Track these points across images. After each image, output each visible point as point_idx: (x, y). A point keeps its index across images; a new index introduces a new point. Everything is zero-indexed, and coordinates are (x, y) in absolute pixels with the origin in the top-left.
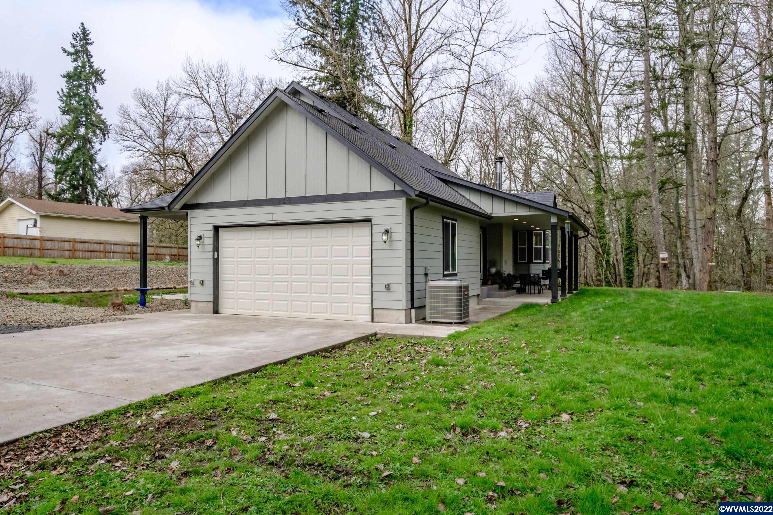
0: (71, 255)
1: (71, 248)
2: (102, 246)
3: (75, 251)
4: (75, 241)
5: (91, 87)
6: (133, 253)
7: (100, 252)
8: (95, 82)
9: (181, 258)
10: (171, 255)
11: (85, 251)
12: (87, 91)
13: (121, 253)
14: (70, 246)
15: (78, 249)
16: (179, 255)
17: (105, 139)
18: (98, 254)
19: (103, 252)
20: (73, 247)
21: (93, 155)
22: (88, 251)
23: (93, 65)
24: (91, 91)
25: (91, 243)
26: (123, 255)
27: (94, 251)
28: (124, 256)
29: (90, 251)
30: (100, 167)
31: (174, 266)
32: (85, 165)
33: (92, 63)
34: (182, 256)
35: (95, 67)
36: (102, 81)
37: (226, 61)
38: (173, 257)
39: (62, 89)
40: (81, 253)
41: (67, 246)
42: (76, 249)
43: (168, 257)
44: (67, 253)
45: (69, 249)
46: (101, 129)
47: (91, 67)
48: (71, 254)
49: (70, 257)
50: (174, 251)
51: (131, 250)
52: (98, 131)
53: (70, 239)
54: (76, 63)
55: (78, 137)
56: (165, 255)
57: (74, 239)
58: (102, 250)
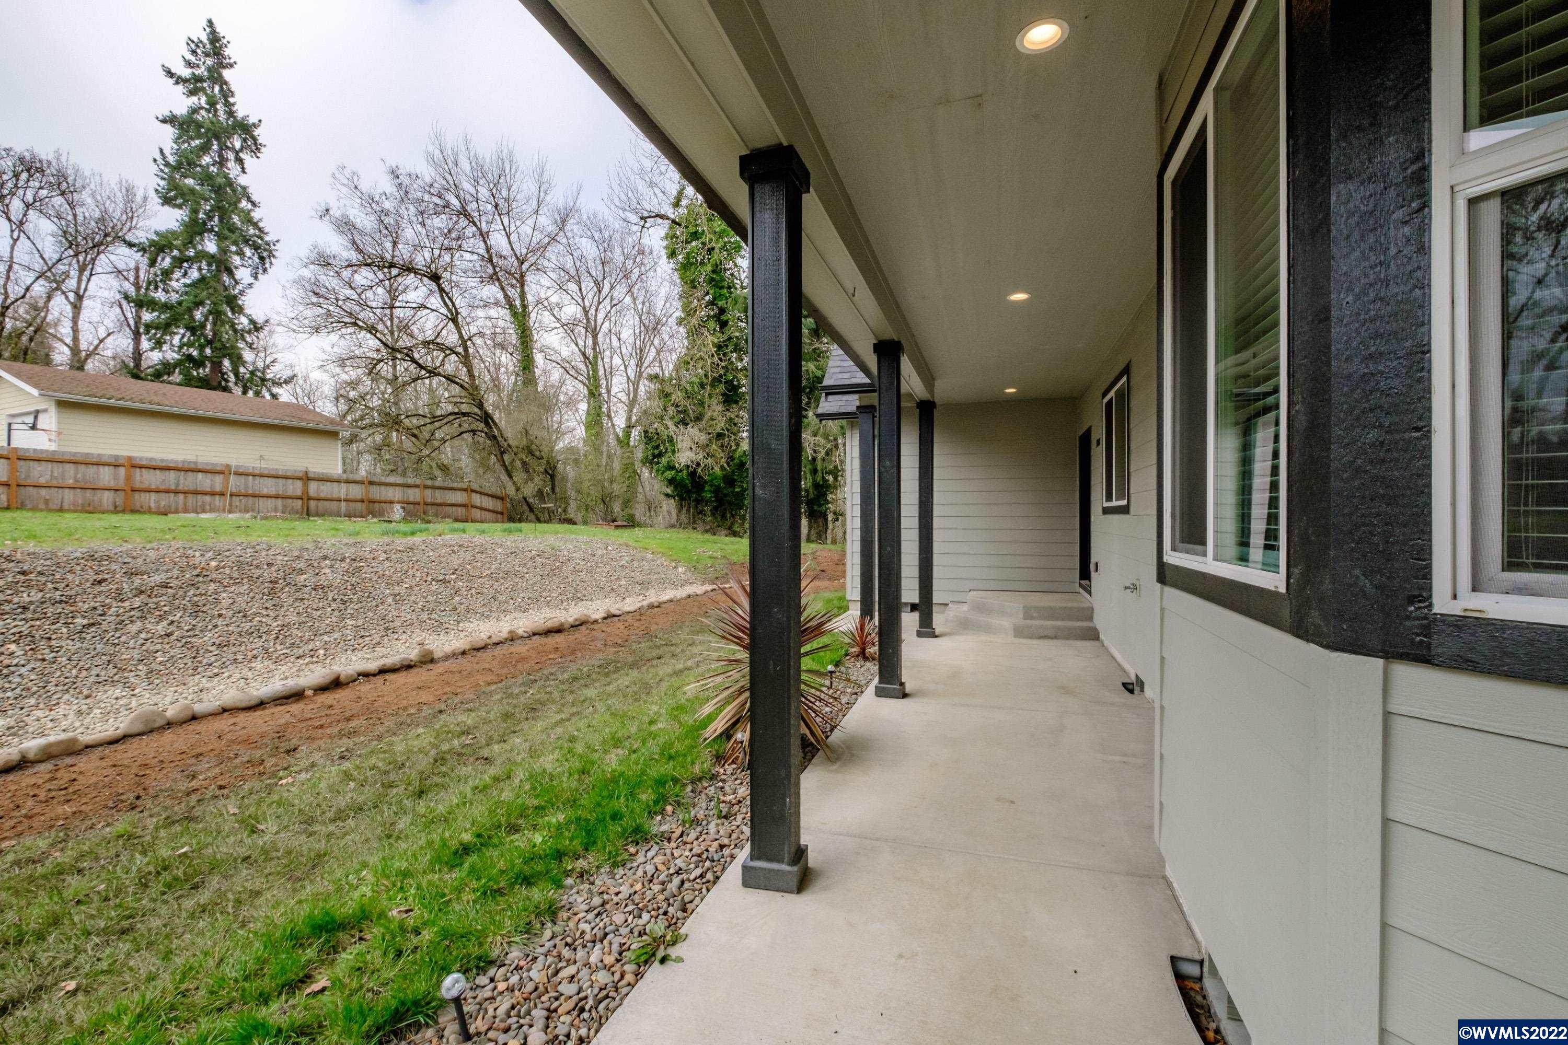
0: (120, 502)
1: (121, 484)
2: (218, 479)
3: (133, 490)
4: (134, 465)
5: (231, 156)
6: (309, 499)
7: (213, 494)
8: (241, 150)
9: (431, 510)
10: (405, 503)
11: (167, 492)
12: (222, 162)
13: (277, 497)
14: (116, 478)
15: (144, 486)
16: (426, 504)
17: (265, 270)
18: (208, 498)
19: (222, 494)
20: (128, 478)
21: (235, 297)
22: (176, 492)
23: (234, 109)
24: (231, 164)
25: (187, 471)
26: (279, 502)
27: (196, 493)
28: (285, 507)
29: (185, 493)
30: (252, 322)
31: (417, 539)
32: (217, 314)
33: (233, 105)
34: (433, 504)
35: (240, 115)
36: (256, 148)
37: (511, 146)
38: (411, 507)
39: (161, 151)
40: (153, 496)
41: (106, 476)
42: (138, 485)
43: (397, 507)
44: (107, 498)
45: (112, 484)
46: (256, 247)
47: (231, 114)
48: (120, 499)
49: (116, 510)
50: (414, 495)
51: (306, 491)
52: (248, 252)
53: (116, 457)
54: (194, 99)
55: (202, 255)
56: (392, 502)
57: (130, 458)
58: (218, 488)
